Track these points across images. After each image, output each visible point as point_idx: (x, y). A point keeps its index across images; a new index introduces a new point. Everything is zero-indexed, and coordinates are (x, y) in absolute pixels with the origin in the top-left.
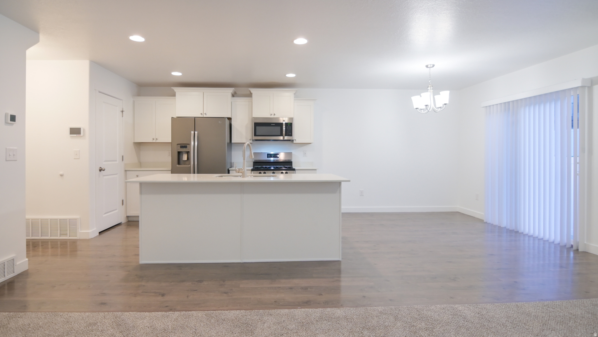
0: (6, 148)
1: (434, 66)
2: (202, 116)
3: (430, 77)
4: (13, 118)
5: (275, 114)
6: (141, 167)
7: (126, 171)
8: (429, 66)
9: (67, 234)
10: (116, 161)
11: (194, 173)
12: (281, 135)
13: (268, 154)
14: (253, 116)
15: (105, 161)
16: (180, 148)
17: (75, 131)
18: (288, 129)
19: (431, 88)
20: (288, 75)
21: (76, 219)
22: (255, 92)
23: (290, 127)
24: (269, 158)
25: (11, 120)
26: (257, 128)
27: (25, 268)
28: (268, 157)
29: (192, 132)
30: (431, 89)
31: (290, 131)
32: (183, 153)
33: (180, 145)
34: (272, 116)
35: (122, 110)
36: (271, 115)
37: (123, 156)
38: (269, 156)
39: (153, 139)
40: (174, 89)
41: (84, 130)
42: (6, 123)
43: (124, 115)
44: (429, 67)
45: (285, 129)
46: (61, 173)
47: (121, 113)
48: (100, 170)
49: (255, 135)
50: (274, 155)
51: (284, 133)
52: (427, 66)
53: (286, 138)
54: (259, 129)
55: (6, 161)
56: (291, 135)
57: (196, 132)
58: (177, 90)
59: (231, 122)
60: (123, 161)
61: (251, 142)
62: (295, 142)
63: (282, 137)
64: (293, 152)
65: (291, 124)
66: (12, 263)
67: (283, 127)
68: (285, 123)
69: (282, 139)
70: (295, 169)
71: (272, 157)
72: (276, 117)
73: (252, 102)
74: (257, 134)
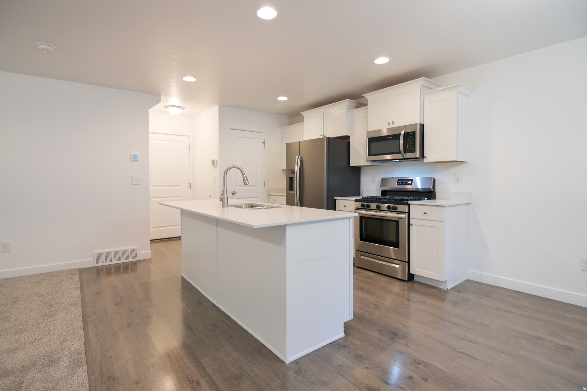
0: (132, 177)
5: (393, 123)
7: (269, 195)
10: (256, 186)
12: (399, 152)
13: (399, 180)
14: (369, 130)
16: (291, 174)
17: (213, 163)
18: (410, 141)
22: (370, 97)
23: (412, 139)
24: (400, 185)
25: (134, 158)
26: (372, 144)
28: (398, 185)
29: (297, 157)
31: (412, 144)
33: (290, 171)
34: (391, 126)
35: (263, 142)
36: (389, 124)
37: (265, 182)
38: (400, 183)
40: (302, 114)
41: (217, 161)
43: (266, 146)
45: (402, 142)
47: (262, 144)
48: (233, 194)
49: (370, 155)
50: (406, 181)
51: (402, 148)
53: (406, 155)
54: (375, 145)
55: (132, 184)
56: (414, 151)
57: (299, 157)
58: (304, 114)
59: (350, 142)
60: (265, 186)
61: (368, 164)
62: (425, 160)
63: (400, 155)
64: (437, 176)
65: (414, 133)
66: (134, 252)
67: (400, 140)
68: (405, 134)
69: (401, 157)
70: (409, 202)
71: (404, 183)
72: (395, 125)
73: (367, 112)
74: (372, 153)
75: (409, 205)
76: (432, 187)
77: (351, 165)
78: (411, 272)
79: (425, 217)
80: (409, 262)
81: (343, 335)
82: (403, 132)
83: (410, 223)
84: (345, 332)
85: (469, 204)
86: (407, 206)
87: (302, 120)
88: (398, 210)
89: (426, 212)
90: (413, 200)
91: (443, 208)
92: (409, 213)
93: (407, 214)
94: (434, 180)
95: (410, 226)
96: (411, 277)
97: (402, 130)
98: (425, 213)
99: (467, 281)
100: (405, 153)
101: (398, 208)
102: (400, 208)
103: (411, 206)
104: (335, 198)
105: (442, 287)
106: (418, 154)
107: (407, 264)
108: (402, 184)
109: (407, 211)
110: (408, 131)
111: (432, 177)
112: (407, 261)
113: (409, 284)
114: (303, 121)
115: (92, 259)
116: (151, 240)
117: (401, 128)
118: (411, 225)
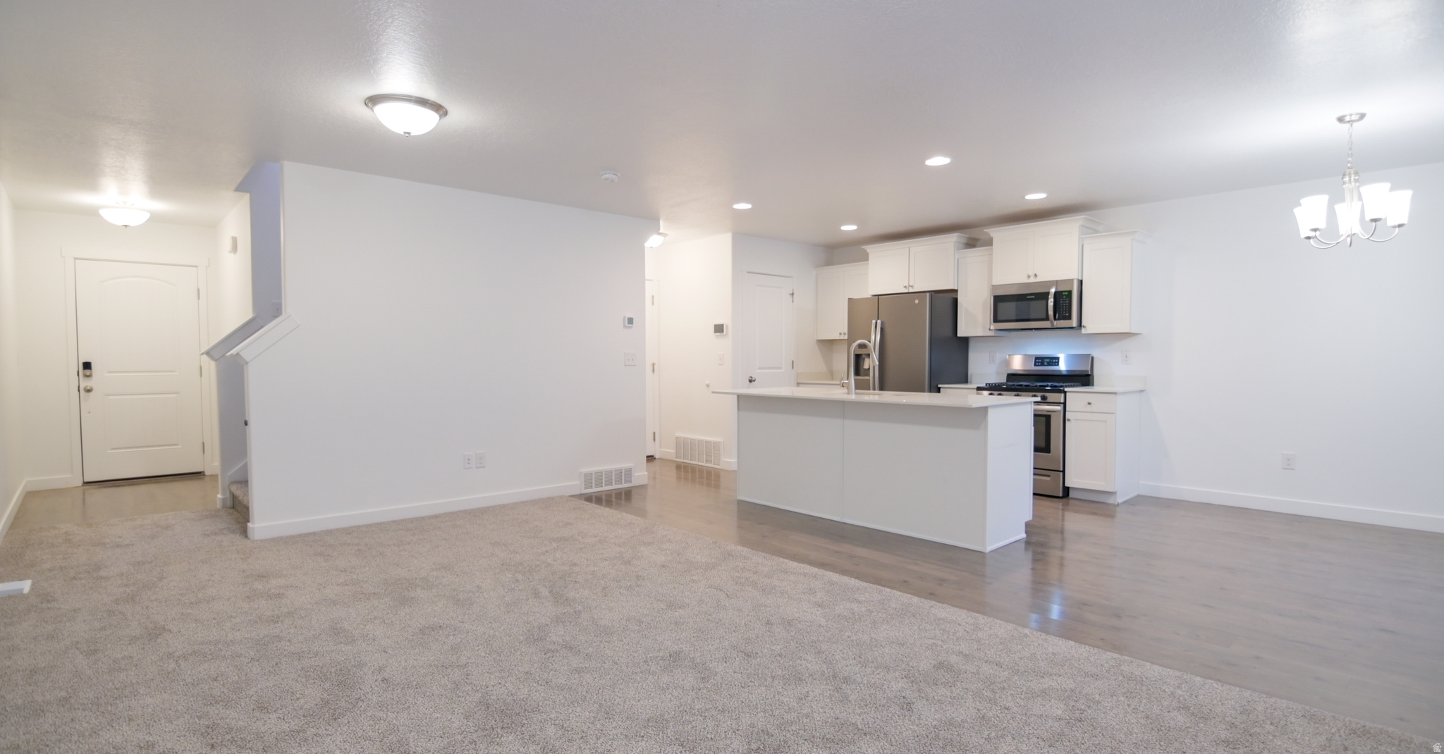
0: (625, 353)
1: (1362, 116)
2: (907, 291)
3: (1351, 149)
4: (631, 321)
5: (1036, 275)
6: (832, 379)
7: (799, 384)
8: (1347, 119)
9: (711, 461)
10: (780, 368)
11: (874, 389)
12: (1047, 319)
13: (1036, 358)
14: (995, 283)
15: (759, 368)
17: (719, 329)
18: (1063, 303)
19: (1350, 177)
20: (1029, 197)
21: (719, 443)
22: (997, 234)
23: (1066, 301)
24: (1038, 365)
25: (628, 323)
26: (1000, 305)
27: (645, 482)
28: (1035, 365)
29: (874, 321)
30: (1350, 180)
31: (1066, 308)
32: (864, 356)
34: (1032, 280)
35: (791, 293)
36: (1029, 277)
37: (793, 362)
38: (1039, 362)
39: (840, 334)
40: (864, 249)
41: (727, 326)
42: (625, 326)
43: (795, 300)
44: (1349, 122)
45: (1052, 304)
46: (707, 382)
47: (790, 297)
48: (750, 381)
49: (996, 320)
50: (1048, 360)
51: (1051, 312)
52: (1341, 120)
53: (1057, 323)
54: (1005, 307)
55: (625, 365)
56: (1069, 318)
57: (879, 321)
58: (870, 249)
59: (957, 299)
60: (793, 368)
61: (991, 334)
62: (1083, 331)
63: (1048, 322)
64: (1096, 353)
65: (1070, 292)
66: (629, 472)
67: (1049, 301)
68: (1056, 293)
69: (1050, 326)
70: (1066, 389)
71: (1046, 363)
72: (1038, 280)
73: (992, 254)
74: (1000, 318)
75: (1065, 393)
76: (1089, 369)
77: (959, 335)
78: (1066, 485)
79: (1089, 408)
80: (1064, 471)
81: (1024, 535)
82: (1053, 290)
83: (1067, 417)
84: (1026, 532)
85: (1142, 391)
86: (1063, 395)
87: (865, 258)
88: (1049, 400)
89: (1090, 402)
90: (1069, 386)
91: (1114, 395)
92: (1065, 404)
93: (1062, 405)
94: (1093, 358)
95: (1067, 423)
96: (1066, 491)
97: (1051, 287)
98: (1089, 404)
99: (1139, 496)
100: (1055, 319)
101: (1048, 398)
102: (1051, 397)
103: (1067, 394)
104: (939, 386)
105: (1111, 500)
106: (1074, 322)
107: (1061, 474)
108: (1042, 364)
109: (1062, 401)
110: (1060, 289)
111: (1089, 355)
112: (1061, 470)
113: (1064, 500)
114: (867, 260)
115: (578, 482)
116: (647, 457)
117: (1051, 283)
118: (1069, 420)
